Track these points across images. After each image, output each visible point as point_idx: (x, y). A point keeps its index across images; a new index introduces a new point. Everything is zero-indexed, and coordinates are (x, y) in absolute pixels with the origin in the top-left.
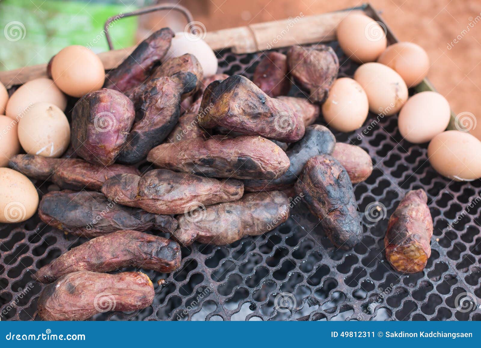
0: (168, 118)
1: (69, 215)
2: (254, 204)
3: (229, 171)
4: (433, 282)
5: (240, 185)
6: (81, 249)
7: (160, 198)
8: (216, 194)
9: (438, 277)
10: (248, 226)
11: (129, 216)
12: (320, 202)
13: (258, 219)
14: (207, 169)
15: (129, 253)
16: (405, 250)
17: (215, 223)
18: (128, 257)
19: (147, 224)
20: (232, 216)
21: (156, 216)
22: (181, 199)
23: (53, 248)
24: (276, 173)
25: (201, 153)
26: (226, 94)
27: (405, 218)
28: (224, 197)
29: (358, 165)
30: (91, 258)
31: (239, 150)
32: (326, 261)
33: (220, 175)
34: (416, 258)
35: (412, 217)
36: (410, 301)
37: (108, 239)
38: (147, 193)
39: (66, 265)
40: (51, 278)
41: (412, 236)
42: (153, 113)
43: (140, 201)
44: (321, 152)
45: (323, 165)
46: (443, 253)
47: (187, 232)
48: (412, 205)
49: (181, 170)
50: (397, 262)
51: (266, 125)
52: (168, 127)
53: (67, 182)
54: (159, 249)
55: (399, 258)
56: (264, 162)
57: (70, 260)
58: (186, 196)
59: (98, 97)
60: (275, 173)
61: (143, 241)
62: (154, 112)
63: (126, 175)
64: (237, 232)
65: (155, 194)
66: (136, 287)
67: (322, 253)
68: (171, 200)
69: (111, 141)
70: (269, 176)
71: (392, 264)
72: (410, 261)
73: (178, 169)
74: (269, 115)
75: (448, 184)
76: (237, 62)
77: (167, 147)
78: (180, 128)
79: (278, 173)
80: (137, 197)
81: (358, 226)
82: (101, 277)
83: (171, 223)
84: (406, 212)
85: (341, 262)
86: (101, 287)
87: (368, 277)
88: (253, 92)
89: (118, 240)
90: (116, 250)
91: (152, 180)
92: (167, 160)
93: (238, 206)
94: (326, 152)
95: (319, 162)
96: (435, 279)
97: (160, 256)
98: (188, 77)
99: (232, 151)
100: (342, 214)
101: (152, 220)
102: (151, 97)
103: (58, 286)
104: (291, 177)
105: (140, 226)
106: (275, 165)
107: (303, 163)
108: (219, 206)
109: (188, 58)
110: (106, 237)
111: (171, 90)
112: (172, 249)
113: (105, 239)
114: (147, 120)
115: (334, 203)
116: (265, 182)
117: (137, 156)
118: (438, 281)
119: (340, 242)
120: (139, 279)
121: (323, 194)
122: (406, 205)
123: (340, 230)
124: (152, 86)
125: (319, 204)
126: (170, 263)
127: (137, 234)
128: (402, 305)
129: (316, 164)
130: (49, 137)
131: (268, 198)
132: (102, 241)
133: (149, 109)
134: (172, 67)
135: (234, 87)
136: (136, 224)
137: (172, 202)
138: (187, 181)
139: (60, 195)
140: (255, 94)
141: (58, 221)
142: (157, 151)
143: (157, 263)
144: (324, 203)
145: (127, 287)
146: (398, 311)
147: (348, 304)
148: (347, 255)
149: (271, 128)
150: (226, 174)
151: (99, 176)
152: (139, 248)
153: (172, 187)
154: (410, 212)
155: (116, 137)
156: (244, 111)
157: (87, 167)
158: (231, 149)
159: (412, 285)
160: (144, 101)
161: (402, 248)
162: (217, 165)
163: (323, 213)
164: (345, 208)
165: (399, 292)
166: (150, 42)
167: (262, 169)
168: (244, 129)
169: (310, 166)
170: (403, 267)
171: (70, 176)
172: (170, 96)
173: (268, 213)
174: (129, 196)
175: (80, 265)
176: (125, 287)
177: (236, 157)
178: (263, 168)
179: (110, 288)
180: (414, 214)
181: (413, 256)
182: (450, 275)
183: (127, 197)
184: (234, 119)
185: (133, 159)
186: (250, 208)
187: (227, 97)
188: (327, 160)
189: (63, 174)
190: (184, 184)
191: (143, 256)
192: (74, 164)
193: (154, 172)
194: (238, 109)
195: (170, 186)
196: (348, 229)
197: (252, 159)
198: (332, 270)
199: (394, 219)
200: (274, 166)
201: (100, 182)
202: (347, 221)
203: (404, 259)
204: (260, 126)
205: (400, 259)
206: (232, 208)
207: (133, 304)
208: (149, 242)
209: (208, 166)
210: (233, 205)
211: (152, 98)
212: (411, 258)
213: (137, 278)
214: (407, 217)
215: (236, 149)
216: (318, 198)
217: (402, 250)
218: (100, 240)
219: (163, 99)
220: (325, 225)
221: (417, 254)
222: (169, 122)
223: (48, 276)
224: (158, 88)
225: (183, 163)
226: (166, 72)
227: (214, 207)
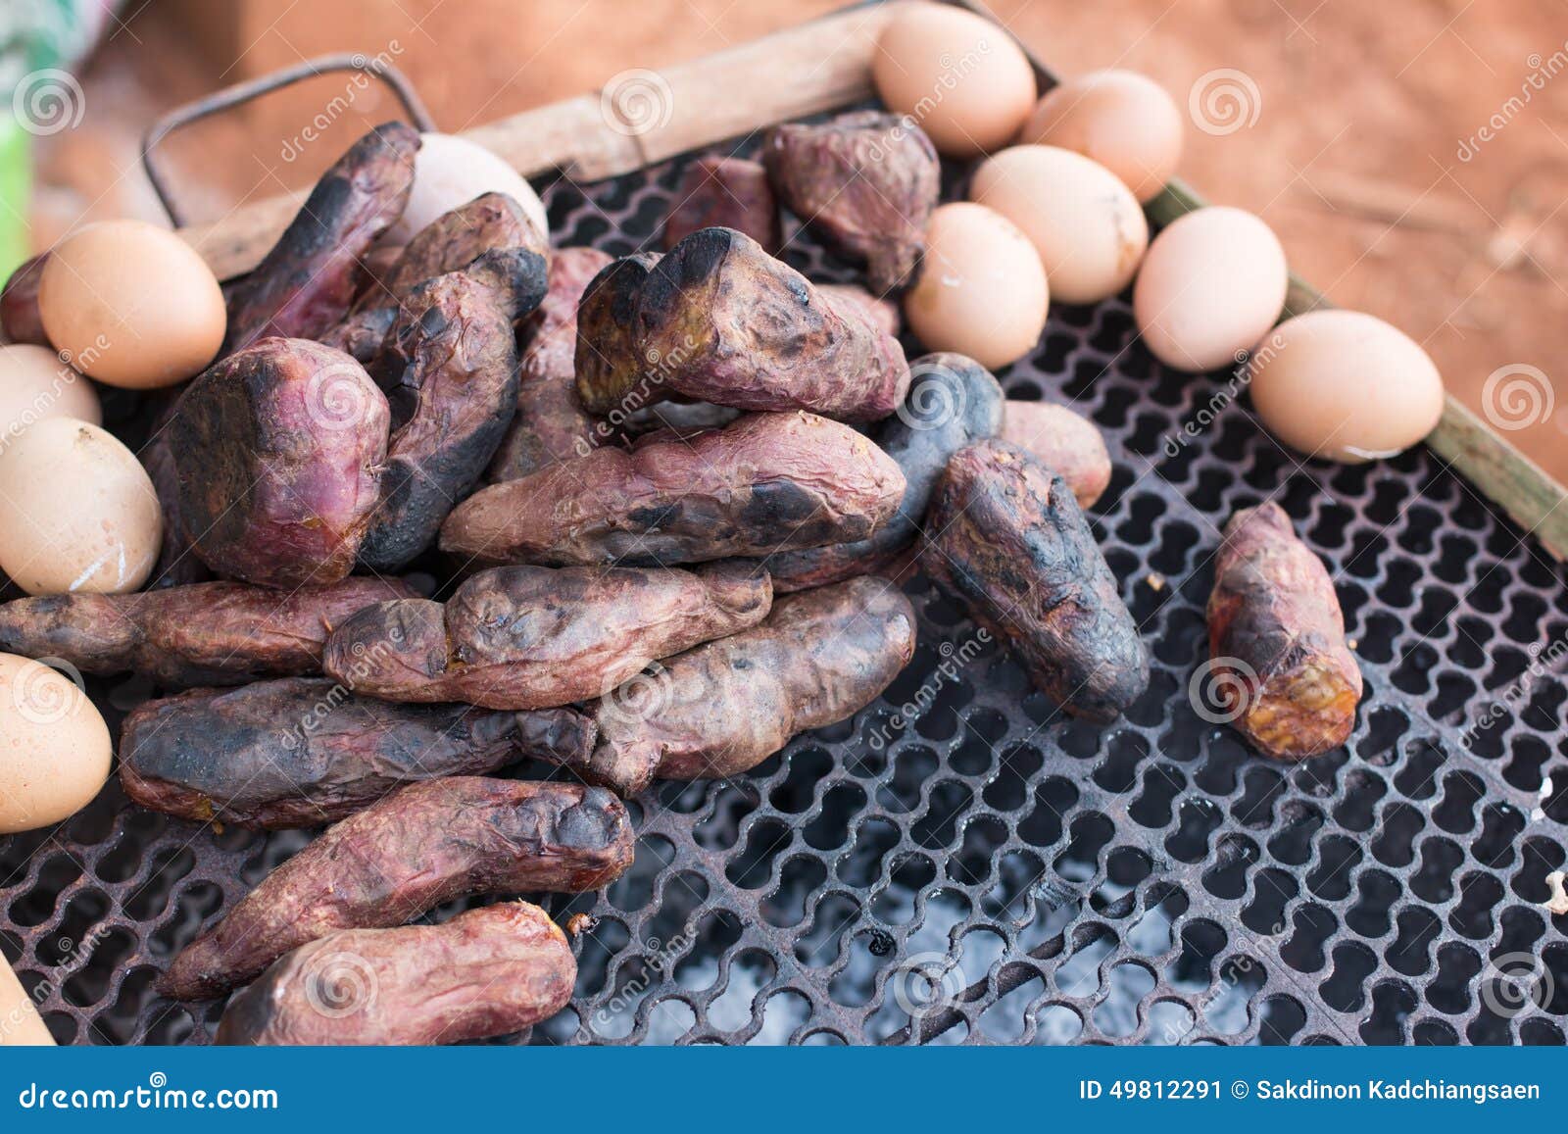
0: (494, 402)
1: (231, 765)
2: (811, 628)
3: (727, 534)
4: (1380, 771)
5: (761, 576)
6: (308, 865)
7: (533, 656)
8: (693, 614)
9: (1388, 754)
10: (804, 701)
11: (428, 733)
12: (1009, 585)
13: (834, 673)
14: (653, 542)
15: (463, 850)
16: (1289, 688)
17: (710, 707)
18: (462, 865)
19: (493, 750)
20: (753, 677)
21: (522, 718)
22: (599, 649)
23: (192, 883)
24: (873, 516)
25: (631, 493)
26: (691, 292)
27: (1262, 591)
28: (718, 621)
29: (1073, 458)
30: (349, 887)
31: (750, 465)
32: (1058, 764)
33: (698, 554)
34: (1326, 706)
35: (1282, 586)
36: (1335, 837)
37: (386, 819)
38: (487, 649)
39: (273, 924)
40: (224, 980)
41: (1303, 641)
42: (443, 392)
43: (464, 679)
44: (973, 434)
45: (999, 471)
46: (1379, 681)
47: (632, 749)
48: (1266, 550)
49: (569, 560)
50: (1270, 729)
51: (818, 374)
52: (495, 428)
53: (197, 661)
54: (559, 819)
55: (1278, 712)
56: (834, 487)
57: (281, 907)
58: (613, 634)
59: (271, 365)
60: (868, 517)
61: (500, 805)
62: (446, 387)
63: (395, 605)
64: (777, 722)
65: (512, 646)
66: (520, 951)
67: (1036, 743)
68: (569, 657)
69: (341, 499)
70: (852, 530)
71: (1254, 738)
72: (1309, 717)
73: (559, 557)
74: (823, 339)
75: (1326, 476)
76: (590, 208)
77: (508, 495)
78: (528, 430)
79: (877, 517)
80: (452, 666)
81: (1132, 640)
82: (404, 940)
83: (577, 730)
84: (1256, 572)
85: (1100, 760)
86: (414, 972)
87: (1192, 790)
88: (771, 274)
89: (421, 815)
90: (422, 848)
91: (489, 604)
92: (516, 534)
93: (762, 642)
94: (988, 433)
95: (982, 464)
96: (1379, 759)
97: (569, 841)
98: (523, 264)
99: (732, 469)
100: (1085, 611)
101: (508, 732)
102: (429, 343)
103: (279, 992)
104: (902, 526)
105: (470, 759)
106: (868, 492)
107: (928, 478)
108: (707, 652)
109: (498, 206)
110: (377, 813)
111: (486, 312)
112: (598, 809)
113: (375, 818)
114: (428, 417)
115: (1056, 581)
116: (826, 553)
117: (412, 540)
118: (1392, 763)
119: (1092, 698)
120: (523, 923)
121: (1019, 560)
122: (1249, 553)
123: (1086, 662)
124: (422, 309)
125: (1010, 592)
126: (602, 855)
127: (473, 784)
128: (1318, 853)
129: (978, 472)
130: (106, 527)
131: (845, 603)
132: (370, 827)
133: (429, 381)
134: (450, 243)
135: (716, 267)
136: (457, 756)
137: (568, 663)
138: (603, 590)
139: (183, 708)
140: (778, 278)
141: (199, 791)
142: (474, 514)
143: (558, 864)
144: (1023, 588)
145: (494, 955)
146: (1312, 871)
147: (1164, 879)
148: (1110, 737)
149: (832, 380)
150: (718, 547)
151: (303, 625)
152: (493, 827)
153: (561, 615)
154: (1272, 570)
155: (352, 486)
156: (757, 336)
157: (259, 602)
158: (724, 463)
159: (1323, 790)
160: (407, 359)
161: (1284, 683)
162: (687, 522)
163: (1025, 619)
164: (1088, 593)
165: (1293, 816)
166: (353, 175)
167: (831, 512)
168: (765, 393)
169: (960, 481)
170: (1289, 740)
171: (206, 639)
172: (487, 330)
173: (859, 647)
174: (424, 669)
175: (316, 916)
176: (488, 955)
177: (744, 486)
178: (834, 507)
179: (444, 968)
180: (1284, 575)
181: (1315, 701)
182: (1422, 742)
183: (418, 672)
184: (737, 364)
185: (401, 550)
186: (802, 640)
187: (696, 300)
188: (1002, 456)
189: (183, 638)
190: (596, 597)
191: (510, 850)
192: (211, 599)
193: (487, 579)
194: (740, 332)
195: (554, 612)
196: (1109, 654)
197: (796, 483)
198: (1083, 787)
199: (1225, 603)
200: (864, 494)
201: (310, 641)
202: (1101, 629)
203: (1291, 715)
204: (804, 377)
205: (1276, 718)
206: (749, 651)
207: (529, 1004)
208: (519, 802)
209: (657, 529)
210: (747, 641)
211: (433, 345)
212: (1312, 709)
213: (518, 922)
214: (1268, 589)
215: (740, 461)
216: (1003, 573)
217: (1283, 688)
218: (363, 826)
219: (468, 342)
220: (1035, 654)
221: (1325, 692)
222: (498, 414)
223: (213, 973)
224: (444, 311)
225: (573, 535)
226: (431, 261)
227: (692, 658)
